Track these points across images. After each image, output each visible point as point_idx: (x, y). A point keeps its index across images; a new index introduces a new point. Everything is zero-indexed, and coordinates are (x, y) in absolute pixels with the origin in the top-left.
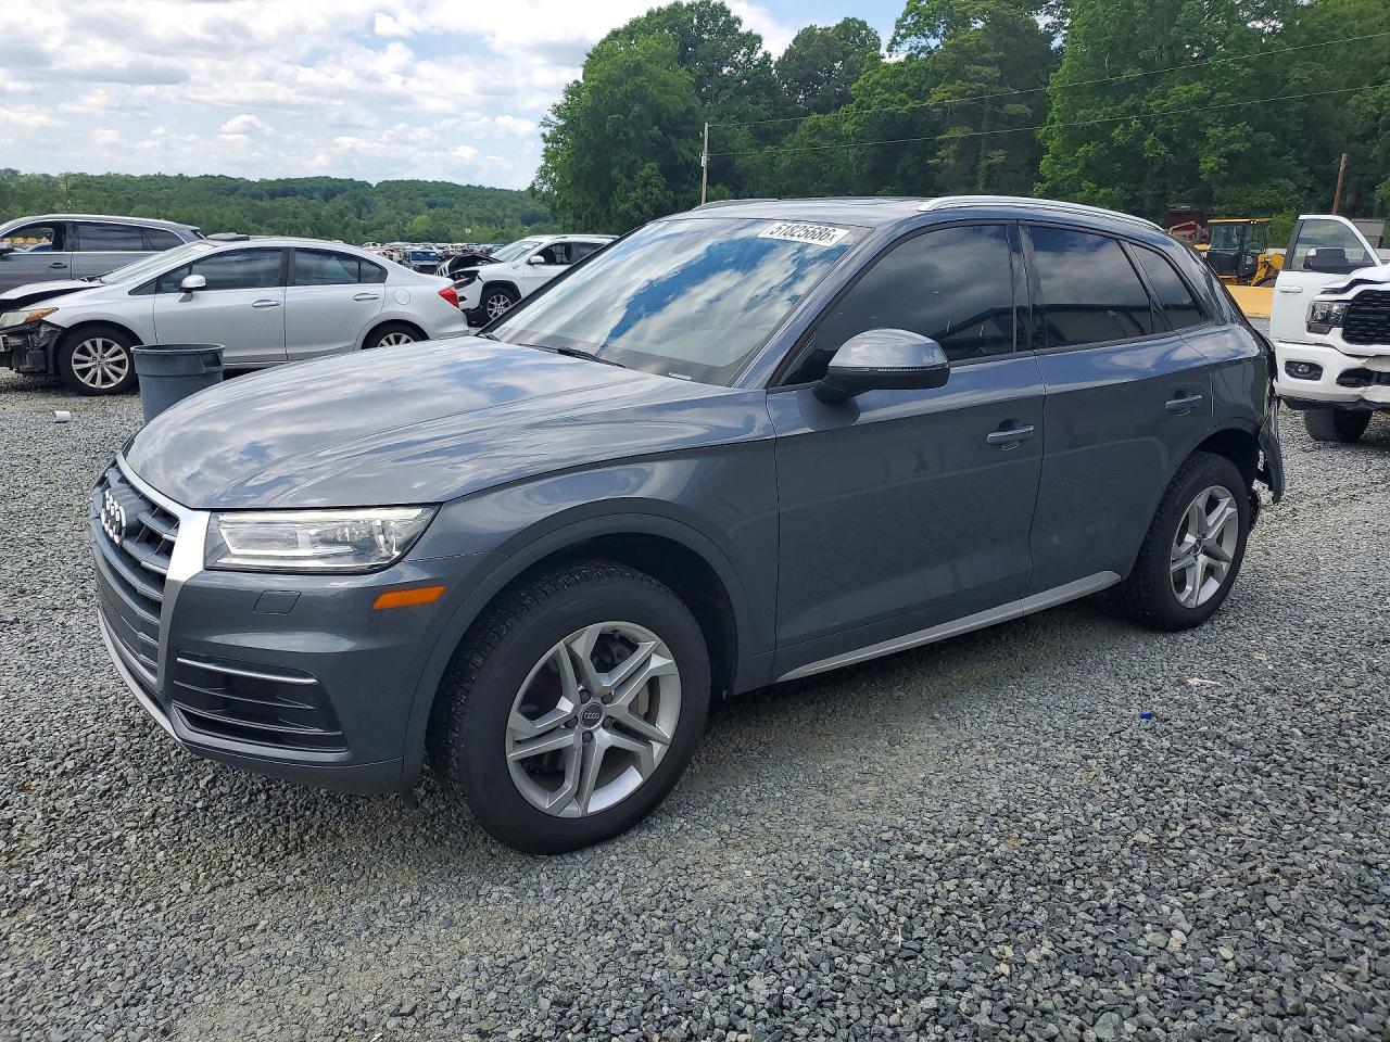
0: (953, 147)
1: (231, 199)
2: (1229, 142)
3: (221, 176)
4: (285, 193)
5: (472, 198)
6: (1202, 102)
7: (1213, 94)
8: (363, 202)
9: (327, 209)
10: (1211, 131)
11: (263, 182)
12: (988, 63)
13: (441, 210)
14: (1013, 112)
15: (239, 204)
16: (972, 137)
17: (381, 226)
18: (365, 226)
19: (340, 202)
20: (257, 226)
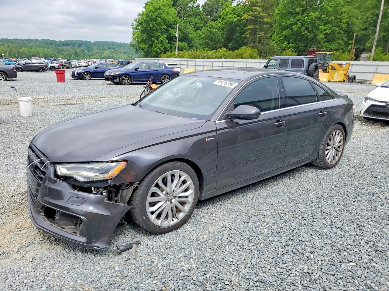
0: (249, 31)
1: (51, 46)
2: (325, 30)
3: (48, 39)
4: (67, 45)
5: (121, 46)
6: (318, 18)
7: (321, 16)
8: (89, 47)
9: (79, 50)
10: (320, 27)
11: (60, 41)
12: (259, 7)
13: (112, 50)
14: (266, 21)
15: (53, 48)
16: (254, 28)
17: (94, 54)
18: (90, 55)
19: (83, 47)
20: (58, 54)
